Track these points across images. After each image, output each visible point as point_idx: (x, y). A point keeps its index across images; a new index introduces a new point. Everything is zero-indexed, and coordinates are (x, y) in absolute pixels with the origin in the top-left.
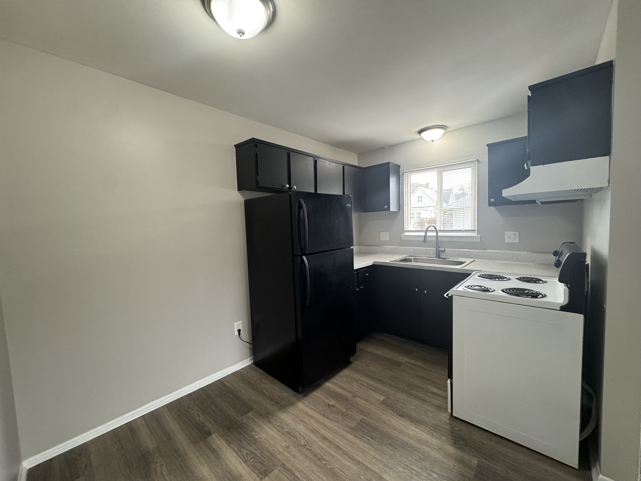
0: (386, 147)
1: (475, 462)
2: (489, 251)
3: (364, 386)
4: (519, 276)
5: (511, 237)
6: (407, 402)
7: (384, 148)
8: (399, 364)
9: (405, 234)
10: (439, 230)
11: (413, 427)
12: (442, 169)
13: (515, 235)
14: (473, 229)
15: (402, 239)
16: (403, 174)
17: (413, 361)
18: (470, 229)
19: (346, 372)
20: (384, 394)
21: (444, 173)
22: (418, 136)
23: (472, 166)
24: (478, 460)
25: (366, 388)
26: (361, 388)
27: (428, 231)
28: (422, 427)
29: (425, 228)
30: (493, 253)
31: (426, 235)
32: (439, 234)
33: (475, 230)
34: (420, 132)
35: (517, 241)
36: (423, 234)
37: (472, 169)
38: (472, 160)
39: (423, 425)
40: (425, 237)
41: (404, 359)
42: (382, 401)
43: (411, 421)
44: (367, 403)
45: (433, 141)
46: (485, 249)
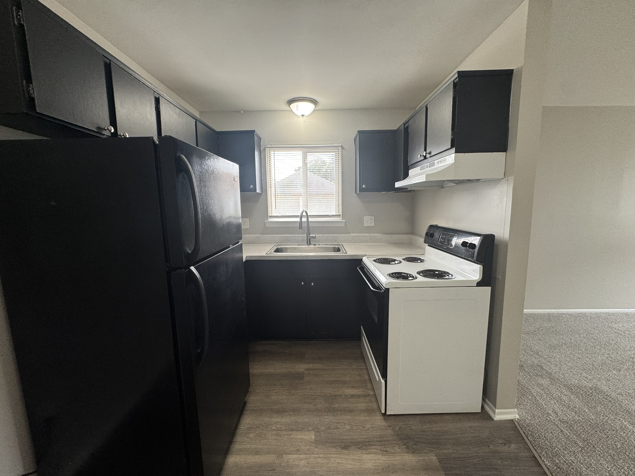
0: (242, 112)
1: (433, 458)
2: (352, 234)
3: (282, 431)
4: (404, 257)
5: (369, 221)
6: (339, 423)
7: (239, 112)
8: (299, 377)
9: (269, 221)
10: (310, 216)
11: (366, 456)
12: (307, 150)
13: (371, 219)
14: (337, 214)
15: (266, 226)
16: (265, 149)
17: (311, 366)
18: (335, 214)
19: (247, 421)
20: (310, 429)
21: (308, 154)
22: (286, 107)
23: (336, 152)
24: (434, 454)
25: (285, 433)
26: (280, 436)
27: (303, 217)
28: (373, 449)
29: (300, 213)
30: (356, 236)
31: (302, 221)
32: (310, 219)
33: (340, 215)
34: (291, 102)
35: (373, 225)
36: (298, 220)
37: (336, 154)
38: (336, 145)
39: (372, 445)
40: (301, 222)
41: (301, 367)
42: (315, 440)
43: (359, 448)
44: (302, 456)
45: (304, 116)
46: (349, 233)
